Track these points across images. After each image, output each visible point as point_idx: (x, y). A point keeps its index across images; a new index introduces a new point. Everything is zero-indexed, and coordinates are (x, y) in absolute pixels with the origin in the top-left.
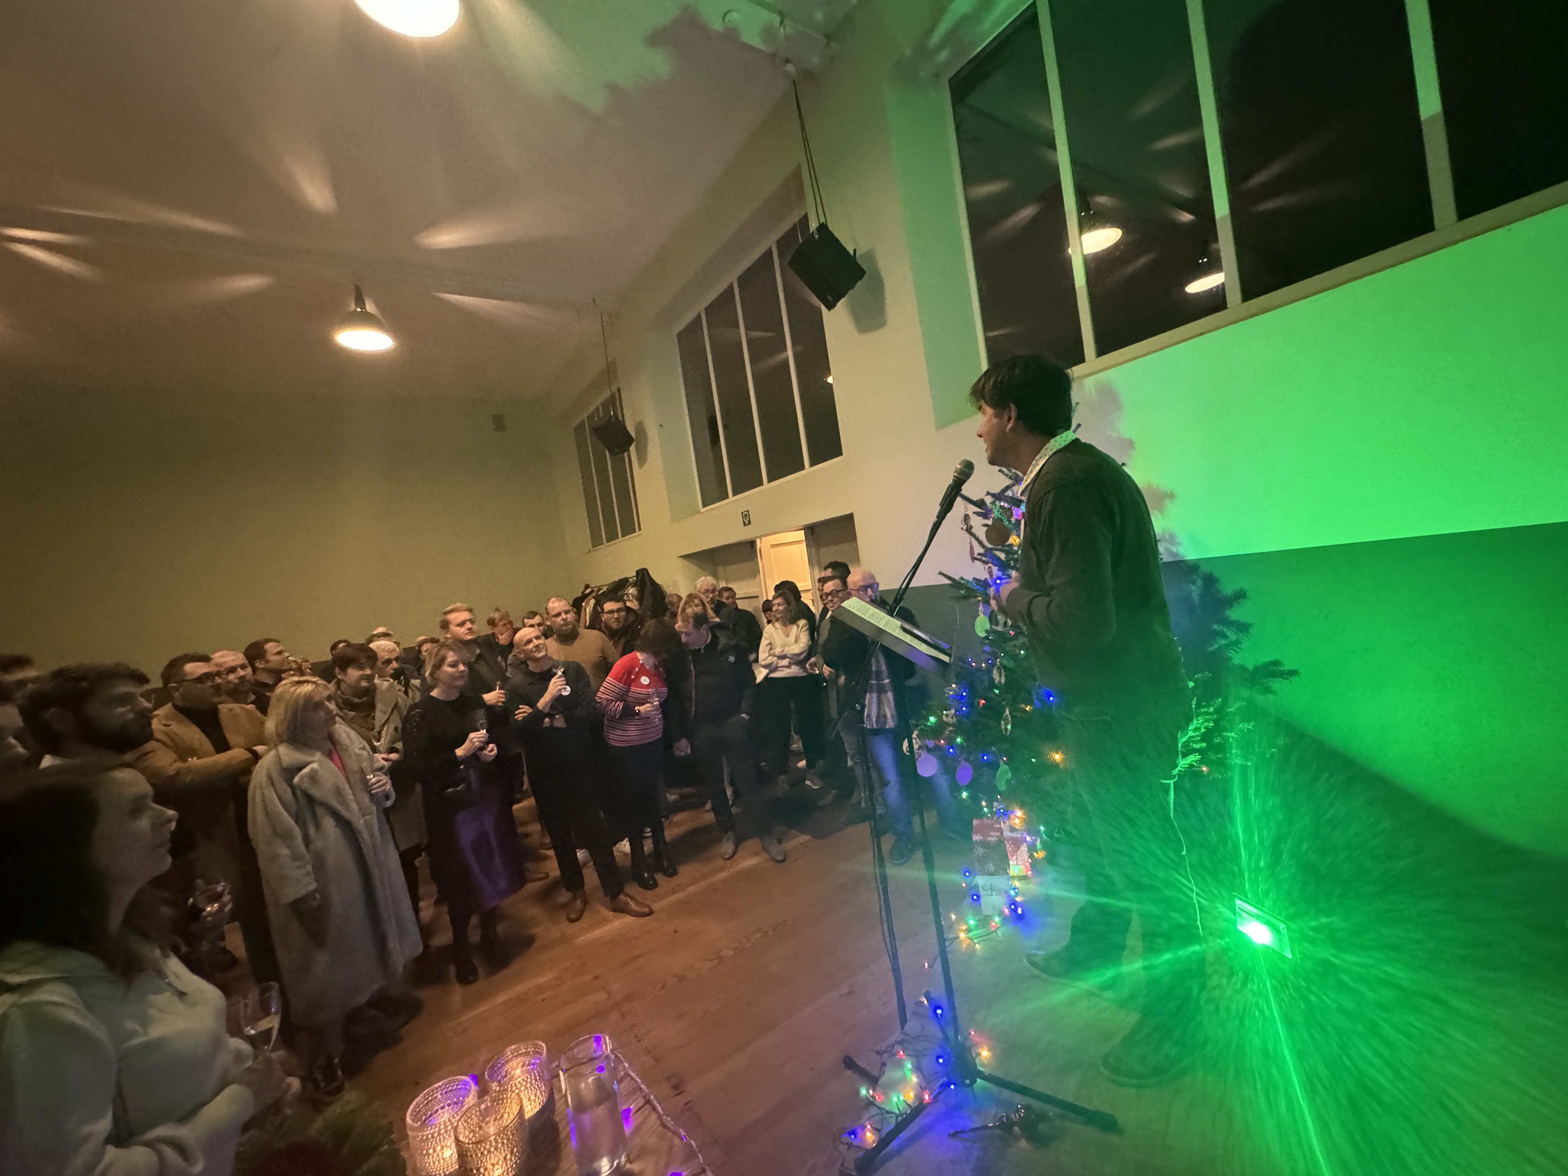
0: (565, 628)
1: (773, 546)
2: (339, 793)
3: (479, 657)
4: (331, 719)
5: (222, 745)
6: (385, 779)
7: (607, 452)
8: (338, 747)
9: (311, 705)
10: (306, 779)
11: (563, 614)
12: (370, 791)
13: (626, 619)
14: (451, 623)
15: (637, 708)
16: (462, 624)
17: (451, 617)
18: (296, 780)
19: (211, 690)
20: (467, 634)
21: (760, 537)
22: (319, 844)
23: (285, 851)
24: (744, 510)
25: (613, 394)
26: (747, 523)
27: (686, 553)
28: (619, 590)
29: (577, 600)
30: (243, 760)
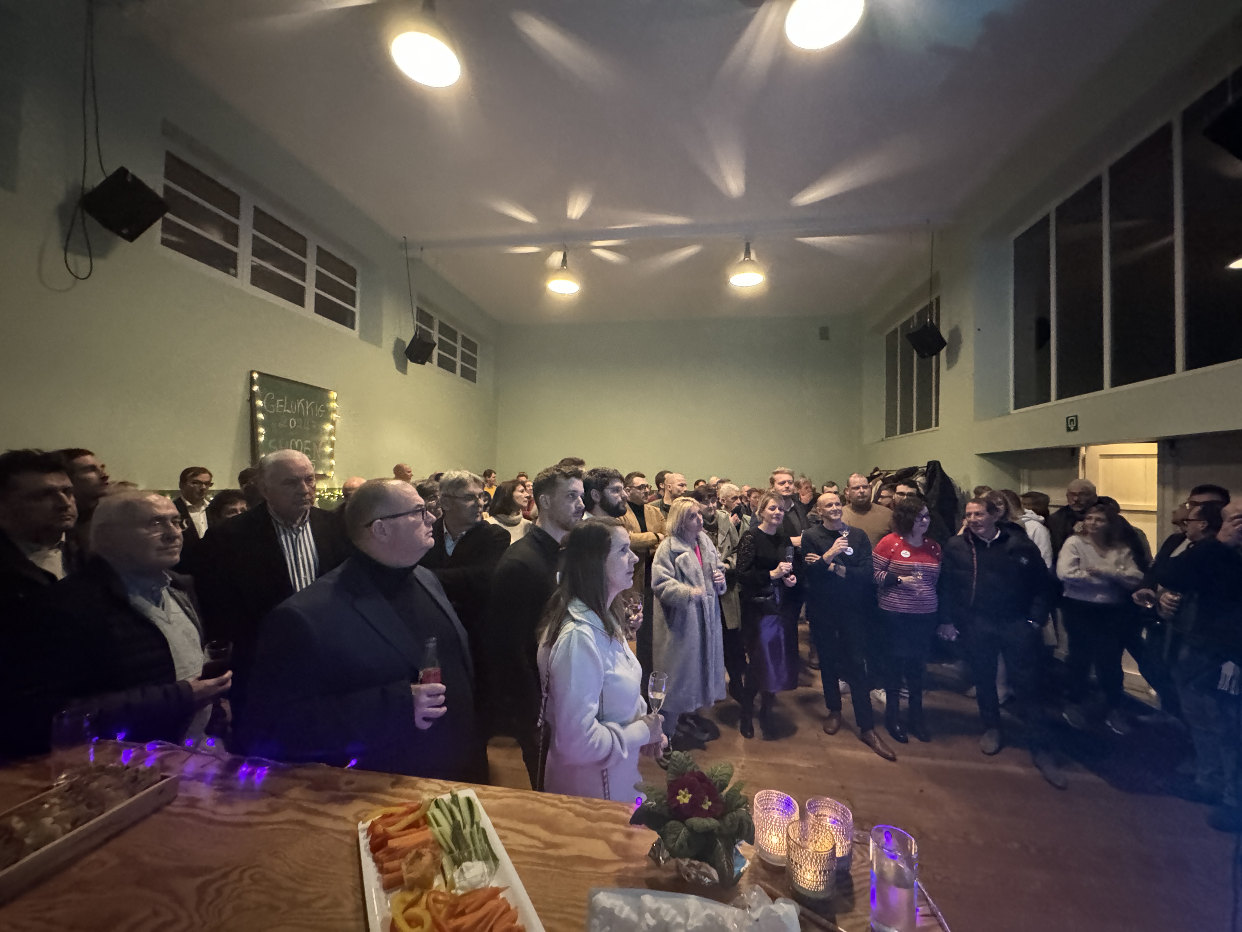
0: (861, 500)
1: (1104, 456)
2: (697, 574)
4: (699, 526)
5: (644, 529)
6: (723, 576)
7: (916, 354)
8: (700, 547)
9: (690, 515)
10: (682, 561)
11: (861, 488)
12: (714, 581)
14: (776, 481)
15: (899, 578)
16: (783, 483)
17: (777, 477)
18: (677, 560)
19: (643, 495)
20: (784, 491)
21: (1087, 445)
24: (1070, 415)
25: (931, 304)
26: (1072, 428)
27: (984, 452)
28: (909, 476)
29: (871, 478)
30: (653, 540)
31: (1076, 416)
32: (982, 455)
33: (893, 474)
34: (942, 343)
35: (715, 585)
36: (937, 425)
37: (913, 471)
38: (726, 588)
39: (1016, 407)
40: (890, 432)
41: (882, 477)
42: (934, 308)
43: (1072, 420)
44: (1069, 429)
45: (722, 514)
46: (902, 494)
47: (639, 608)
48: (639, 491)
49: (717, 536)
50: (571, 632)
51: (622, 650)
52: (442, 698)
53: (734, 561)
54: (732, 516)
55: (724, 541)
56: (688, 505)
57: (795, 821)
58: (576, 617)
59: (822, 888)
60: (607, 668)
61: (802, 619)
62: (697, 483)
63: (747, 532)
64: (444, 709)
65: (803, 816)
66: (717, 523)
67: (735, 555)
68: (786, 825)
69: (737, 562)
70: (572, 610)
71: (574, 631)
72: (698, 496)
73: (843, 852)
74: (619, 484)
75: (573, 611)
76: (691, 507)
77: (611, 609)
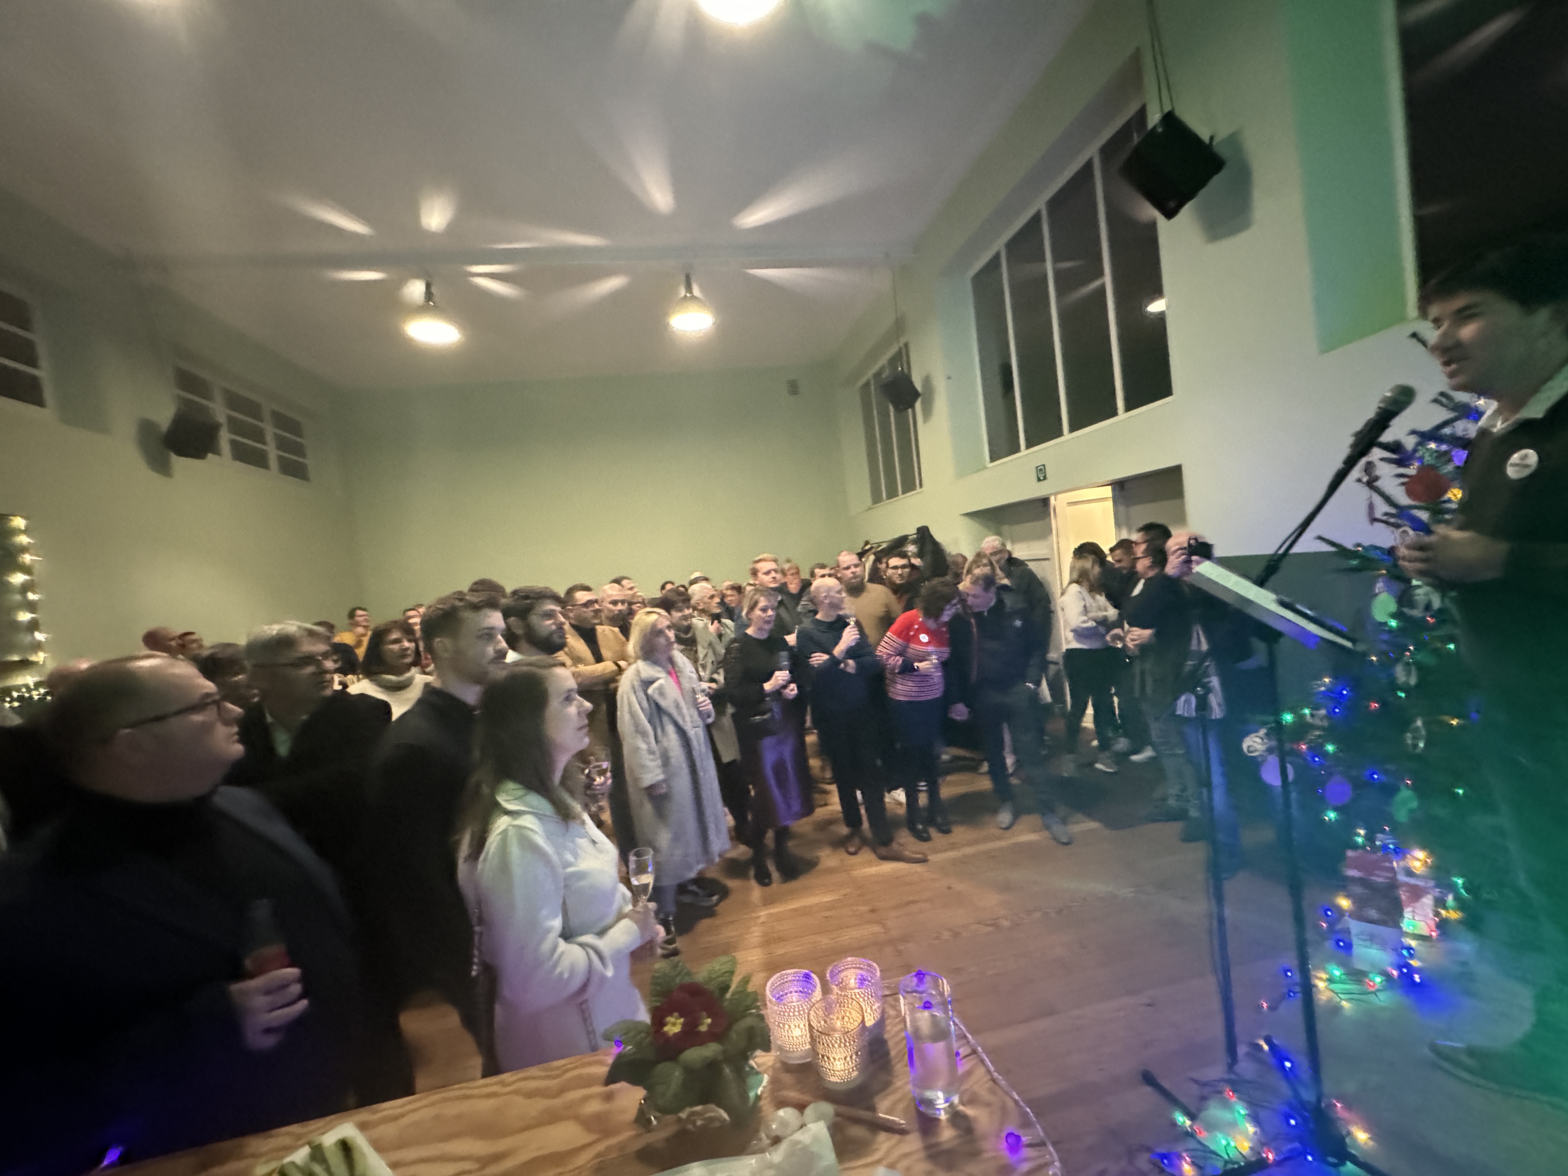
0: (853, 581)
1: (1071, 504)
2: (678, 706)
3: (781, 603)
4: (670, 644)
5: (599, 659)
6: (709, 700)
7: (891, 408)
8: (676, 669)
9: (655, 632)
10: (657, 691)
11: (852, 567)
12: (698, 708)
13: (910, 574)
14: (758, 571)
15: (916, 664)
16: (768, 573)
17: (759, 566)
18: (650, 691)
19: (592, 614)
20: (771, 582)
21: (1056, 494)
22: (665, 743)
23: (644, 746)
24: (1039, 465)
25: (900, 349)
26: (1042, 478)
27: (969, 511)
28: (900, 547)
29: (861, 555)
30: (613, 671)
31: (1044, 465)
32: (968, 515)
33: (884, 546)
34: (916, 395)
35: (700, 713)
36: (921, 486)
37: (902, 541)
38: (713, 714)
39: (992, 460)
40: (877, 498)
41: (873, 551)
42: (902, 356)
43: (1041, 470)
44: (1039, 480)
45: (699, 622)
46: (896, 568)
47: (604, 767)
48: (585, 609)
49: (696, 652)
50: (505, 831)
51: (586, 835)
52: (296, 989)
53: (720, 677)
54: (712, 624)
55: (706, 656)
56: (654, 617)
57: (817, 1002)
58: (510, 807)
59: (855, 1073)
60: (567, 865)
61: (809, 729)
62: (663, 587)
63: (734, 641)
64: (304, 1003)
65: (826, 991)
66: (694, 635)
67: (721, 671)
68: (806, 1011)
69: (725, 679)
70: (501, 799)
71: (511, 828)
72: (666, 604)
73: (874, 1018)
74: (551, 606)
75: (504, 800)
76: (656, 621)
77: (563, 782)
